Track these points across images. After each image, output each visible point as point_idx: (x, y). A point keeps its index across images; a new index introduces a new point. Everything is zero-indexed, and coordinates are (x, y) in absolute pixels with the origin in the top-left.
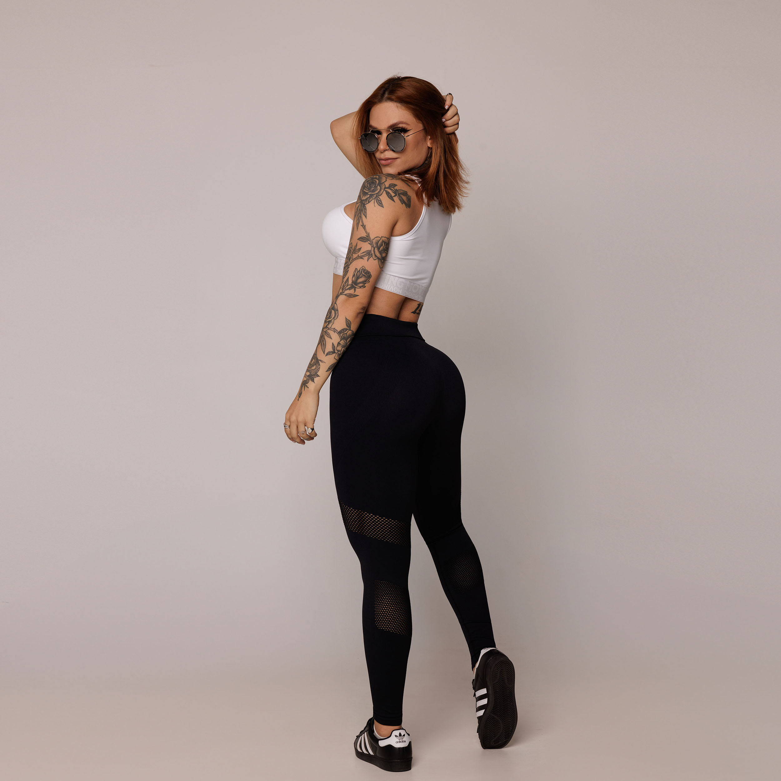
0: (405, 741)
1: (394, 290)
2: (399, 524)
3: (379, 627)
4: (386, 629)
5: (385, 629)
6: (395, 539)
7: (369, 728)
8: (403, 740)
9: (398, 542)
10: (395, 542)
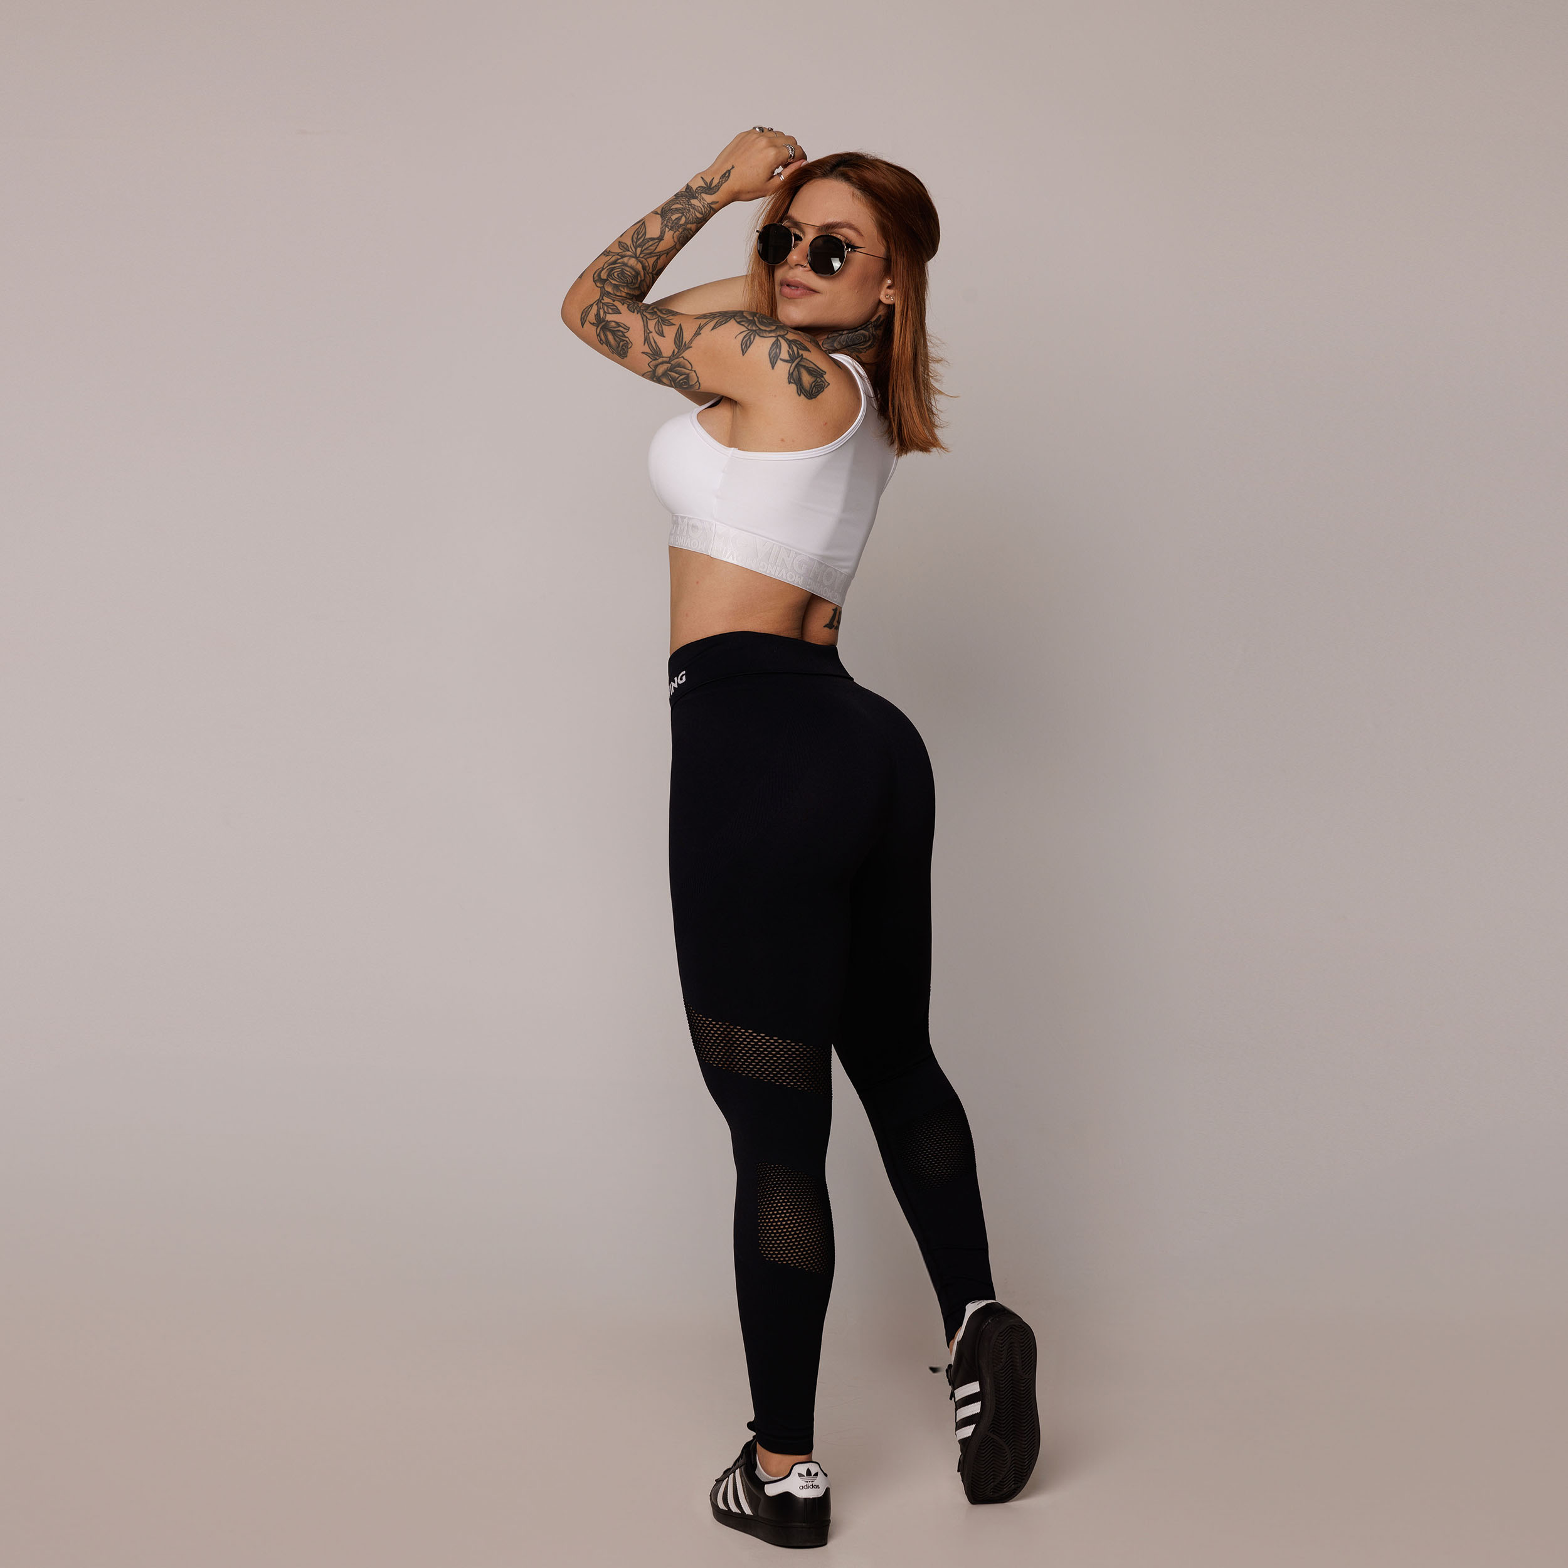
0: (818, 1487)
1: (788, 576)
2: (807, 1051)
3: (767, 1257)
4: (782, 1261)
5: (779, 1261)
6: (798, 1081)
7: (747, 1460)
8: (814, 1483)
9: (805, 1086)
10: (800, 1086)
